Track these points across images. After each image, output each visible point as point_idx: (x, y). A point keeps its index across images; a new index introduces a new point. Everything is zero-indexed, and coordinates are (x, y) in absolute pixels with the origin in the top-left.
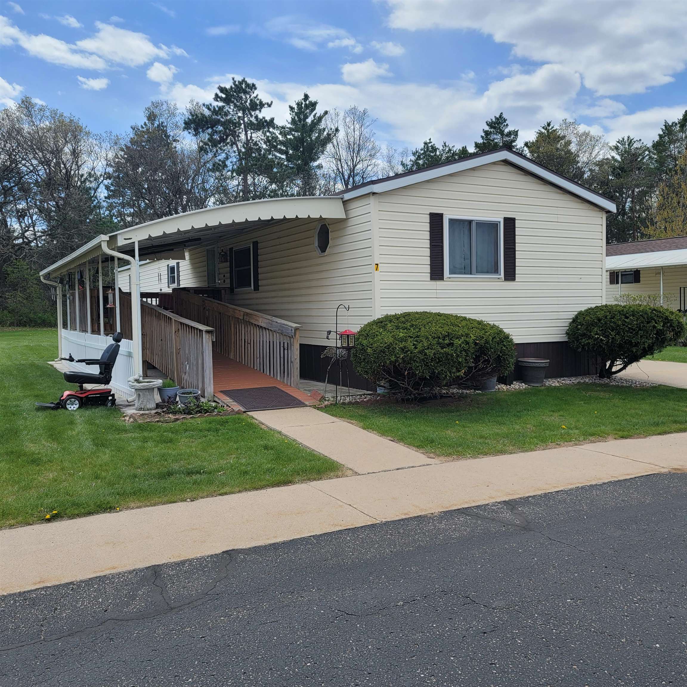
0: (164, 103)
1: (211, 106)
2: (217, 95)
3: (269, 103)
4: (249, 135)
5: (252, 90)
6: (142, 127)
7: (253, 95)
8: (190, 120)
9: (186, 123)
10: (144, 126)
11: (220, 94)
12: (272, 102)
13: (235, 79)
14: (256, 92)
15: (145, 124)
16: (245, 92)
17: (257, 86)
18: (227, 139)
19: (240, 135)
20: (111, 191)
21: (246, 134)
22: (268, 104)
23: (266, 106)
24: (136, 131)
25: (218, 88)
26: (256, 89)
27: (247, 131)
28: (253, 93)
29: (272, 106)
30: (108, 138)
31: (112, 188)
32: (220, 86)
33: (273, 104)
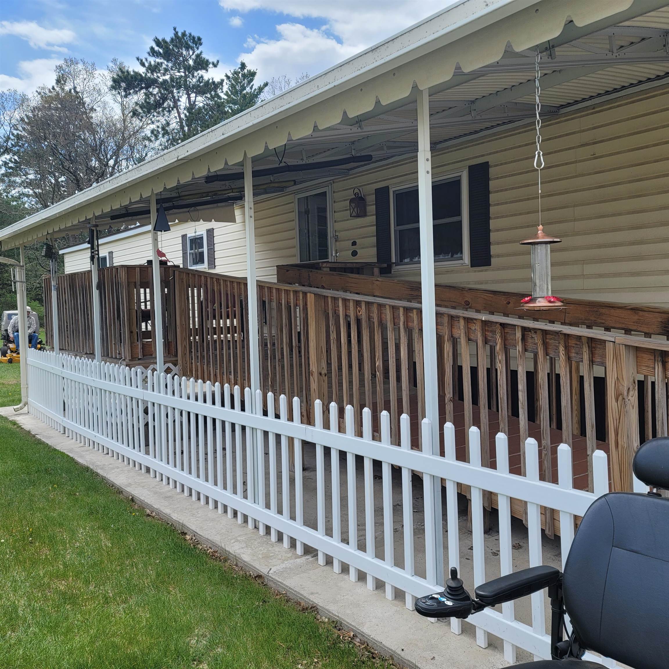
0: (80, 61)
1: (147, 61)
2: (152, 49)
3: (215, 63)
4: (193, 99)
5: (196, 45)
6: (50, 91)
7: (197, 52)
8: (120, 77)
9: (114, 80)
10: (52, 90)
11: (156, 48)
12: (218, 62)
13: (177, 30)
14: (201, 48)
15: (53, 88)
16: (188, 48)
17: (202, 41)
18: (163, 103)
19: (180, 99)
20: (11, 168)
21: (189, 98)
22: (213, 64)
23: (211, 66)
24: (42, 96)
25: (154, 40)
26: (201, 44)
27: (190, 94)
28: (198, 49)
29: (218, 66)
30: (12, 98)
31: (11, 165)
32: (156, 38)
33: (219, 63)
